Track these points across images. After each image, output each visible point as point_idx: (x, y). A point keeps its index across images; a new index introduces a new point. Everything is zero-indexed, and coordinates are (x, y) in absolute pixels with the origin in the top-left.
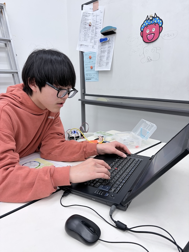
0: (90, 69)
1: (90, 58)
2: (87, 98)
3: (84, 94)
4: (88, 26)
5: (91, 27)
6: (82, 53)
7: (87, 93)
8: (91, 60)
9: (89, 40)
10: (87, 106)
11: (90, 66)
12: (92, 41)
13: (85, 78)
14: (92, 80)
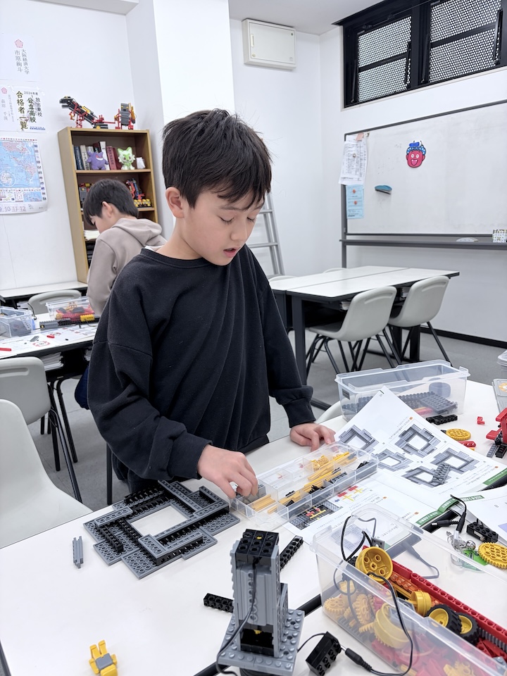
0: (354, 204)
1: (354, 192)
2: (348, 238)
3: (345, 233)
4: (351, 157)
5: (356, 158)
6: (344, 187)
7: (349, 232)
8: (355, 195)
9: (354, 172)
10: (348, 247)
11: (354, 201)
12: (358, 173)
13: (348, 215)
14: (356, 216)
